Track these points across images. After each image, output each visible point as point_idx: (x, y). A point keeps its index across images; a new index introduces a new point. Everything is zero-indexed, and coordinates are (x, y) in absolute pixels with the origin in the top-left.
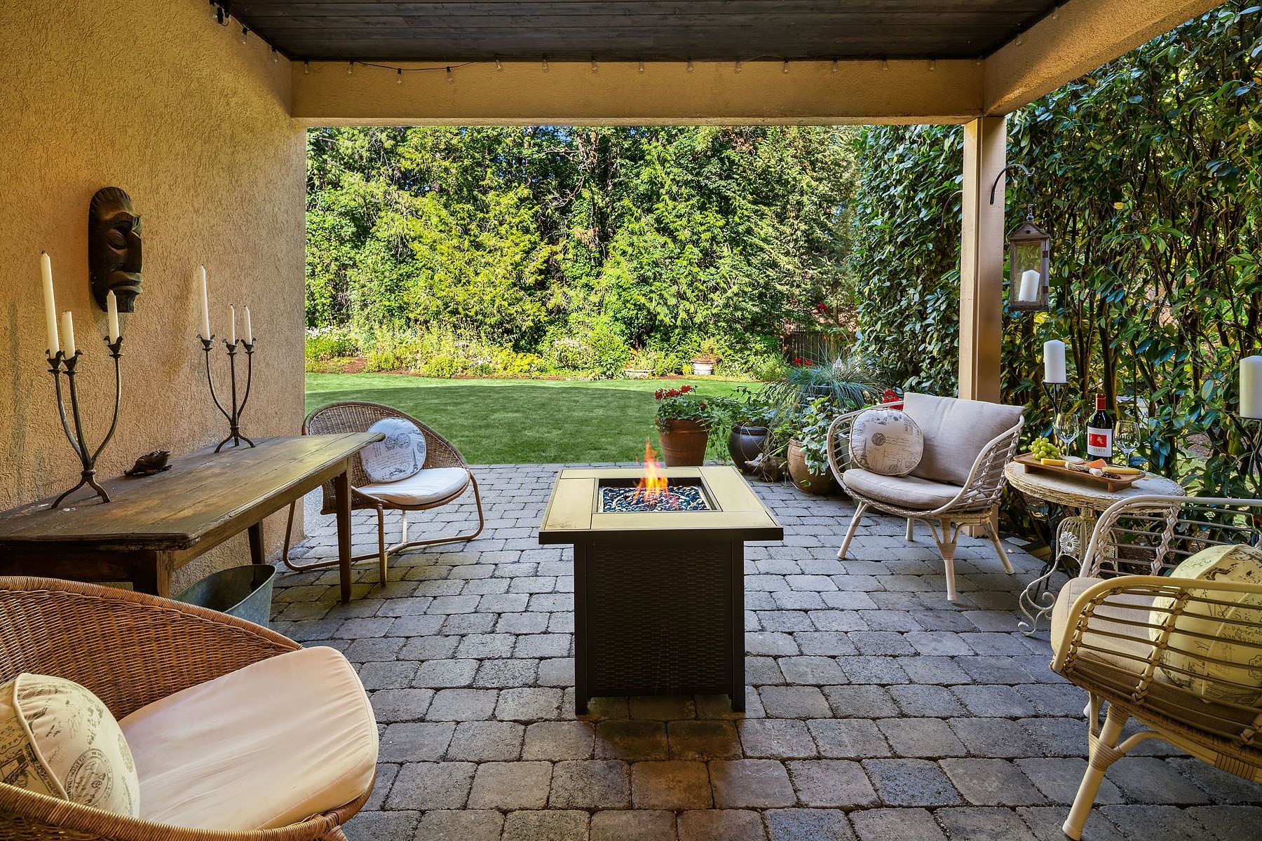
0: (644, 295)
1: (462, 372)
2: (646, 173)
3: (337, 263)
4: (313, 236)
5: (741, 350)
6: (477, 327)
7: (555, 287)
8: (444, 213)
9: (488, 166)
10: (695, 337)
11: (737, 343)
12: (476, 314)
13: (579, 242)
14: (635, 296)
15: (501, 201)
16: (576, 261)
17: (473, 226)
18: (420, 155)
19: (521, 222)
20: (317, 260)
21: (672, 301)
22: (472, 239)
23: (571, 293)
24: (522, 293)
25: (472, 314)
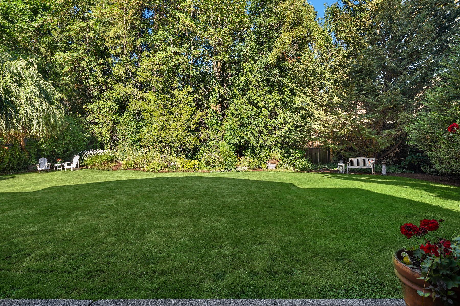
0: (243, 132)
1: (164, 169)
2: (243, 79)
3: (112, 122)
4: (102, 110)
5: (287, 157)
6: (170, 149)
7: (203, 130)
8: (156, 99)
9: (175, 79)
10: (266, 151)
11: (286, 153)
12: (170, 142)
13: (213, 111)
14: (239, 133)
15: (180, 93)
16: (212, 119)
17: (168, 104)
18: (146, 75)
19: (189, 102)
20: (104, 121)
21: (257, 135)
22: (168, 110)
23: (210, 133)
24: (189, 133)
25: (168, 142)
